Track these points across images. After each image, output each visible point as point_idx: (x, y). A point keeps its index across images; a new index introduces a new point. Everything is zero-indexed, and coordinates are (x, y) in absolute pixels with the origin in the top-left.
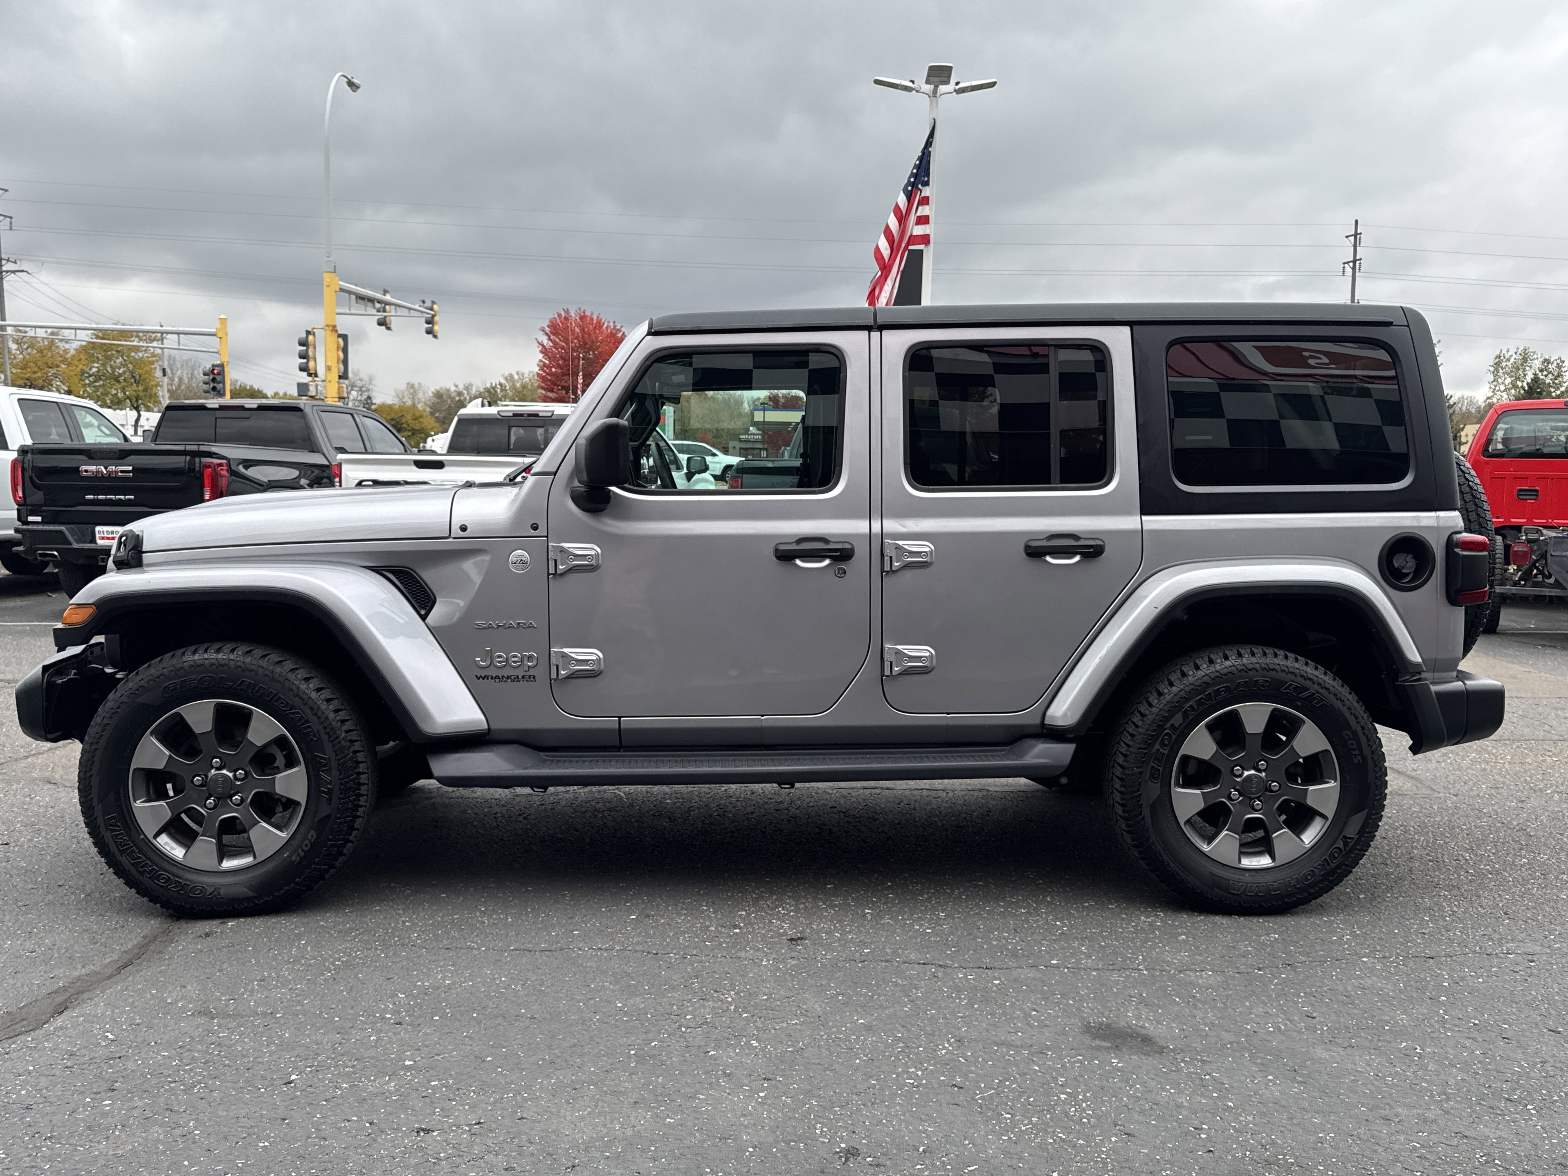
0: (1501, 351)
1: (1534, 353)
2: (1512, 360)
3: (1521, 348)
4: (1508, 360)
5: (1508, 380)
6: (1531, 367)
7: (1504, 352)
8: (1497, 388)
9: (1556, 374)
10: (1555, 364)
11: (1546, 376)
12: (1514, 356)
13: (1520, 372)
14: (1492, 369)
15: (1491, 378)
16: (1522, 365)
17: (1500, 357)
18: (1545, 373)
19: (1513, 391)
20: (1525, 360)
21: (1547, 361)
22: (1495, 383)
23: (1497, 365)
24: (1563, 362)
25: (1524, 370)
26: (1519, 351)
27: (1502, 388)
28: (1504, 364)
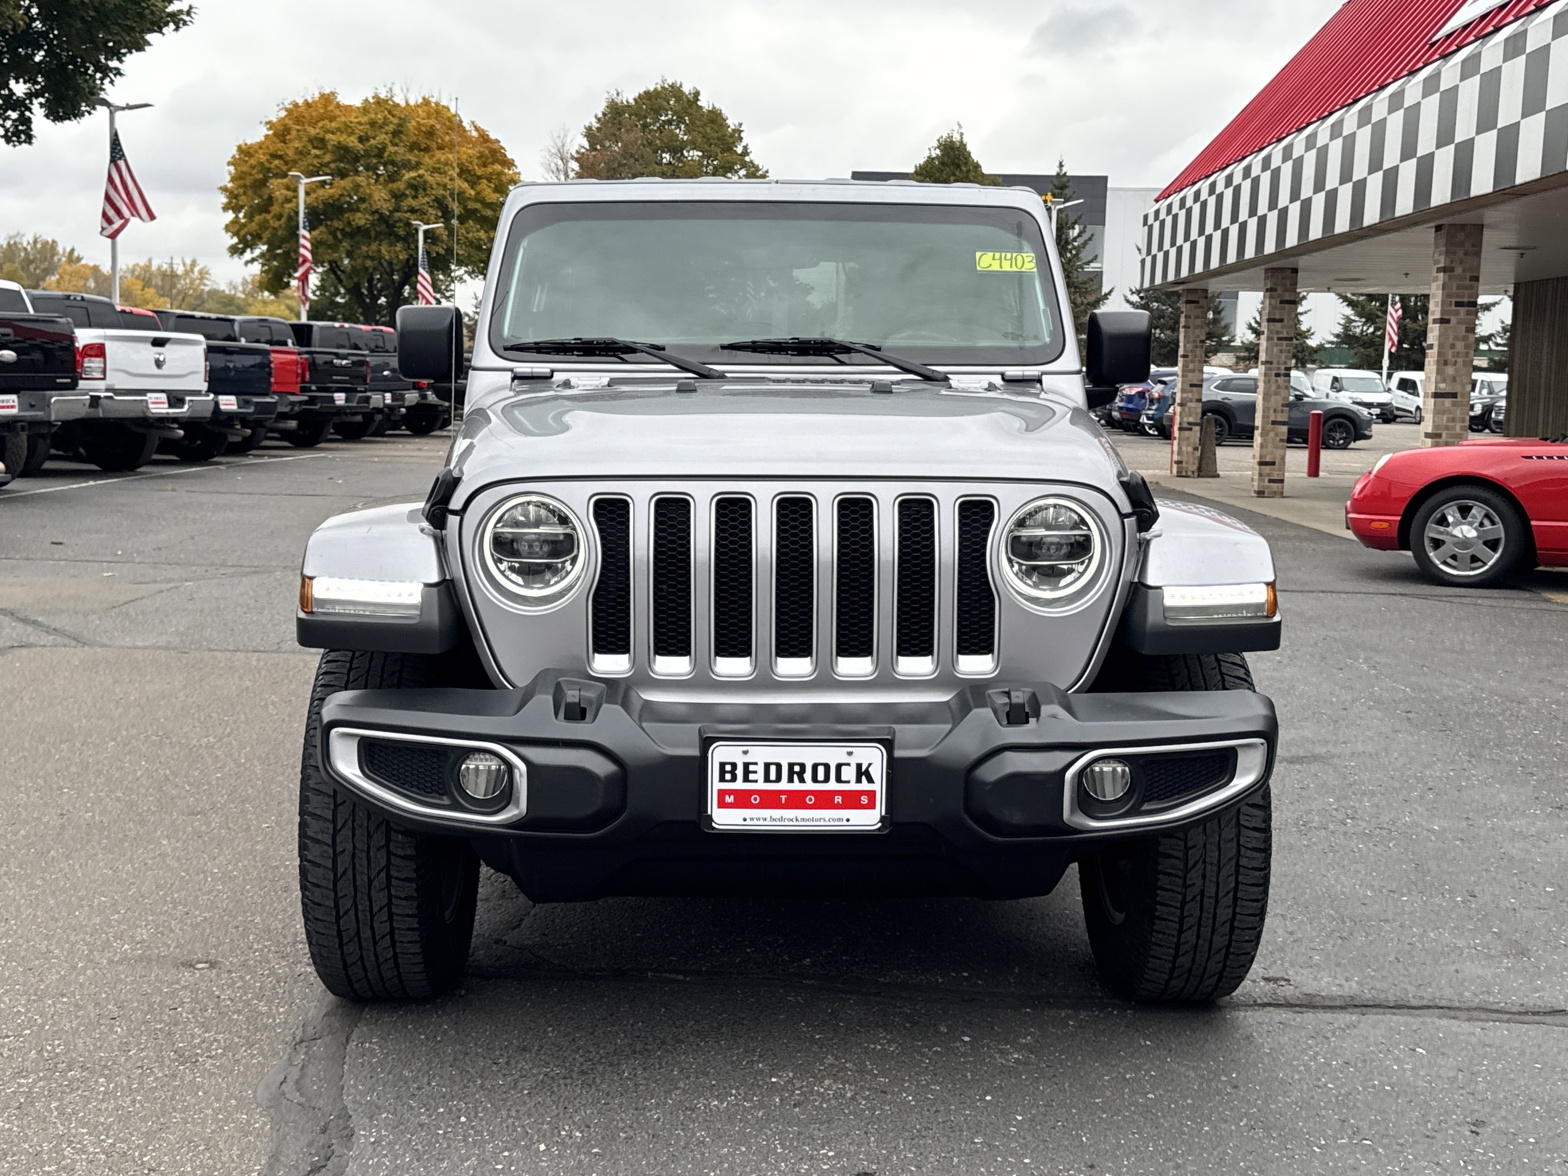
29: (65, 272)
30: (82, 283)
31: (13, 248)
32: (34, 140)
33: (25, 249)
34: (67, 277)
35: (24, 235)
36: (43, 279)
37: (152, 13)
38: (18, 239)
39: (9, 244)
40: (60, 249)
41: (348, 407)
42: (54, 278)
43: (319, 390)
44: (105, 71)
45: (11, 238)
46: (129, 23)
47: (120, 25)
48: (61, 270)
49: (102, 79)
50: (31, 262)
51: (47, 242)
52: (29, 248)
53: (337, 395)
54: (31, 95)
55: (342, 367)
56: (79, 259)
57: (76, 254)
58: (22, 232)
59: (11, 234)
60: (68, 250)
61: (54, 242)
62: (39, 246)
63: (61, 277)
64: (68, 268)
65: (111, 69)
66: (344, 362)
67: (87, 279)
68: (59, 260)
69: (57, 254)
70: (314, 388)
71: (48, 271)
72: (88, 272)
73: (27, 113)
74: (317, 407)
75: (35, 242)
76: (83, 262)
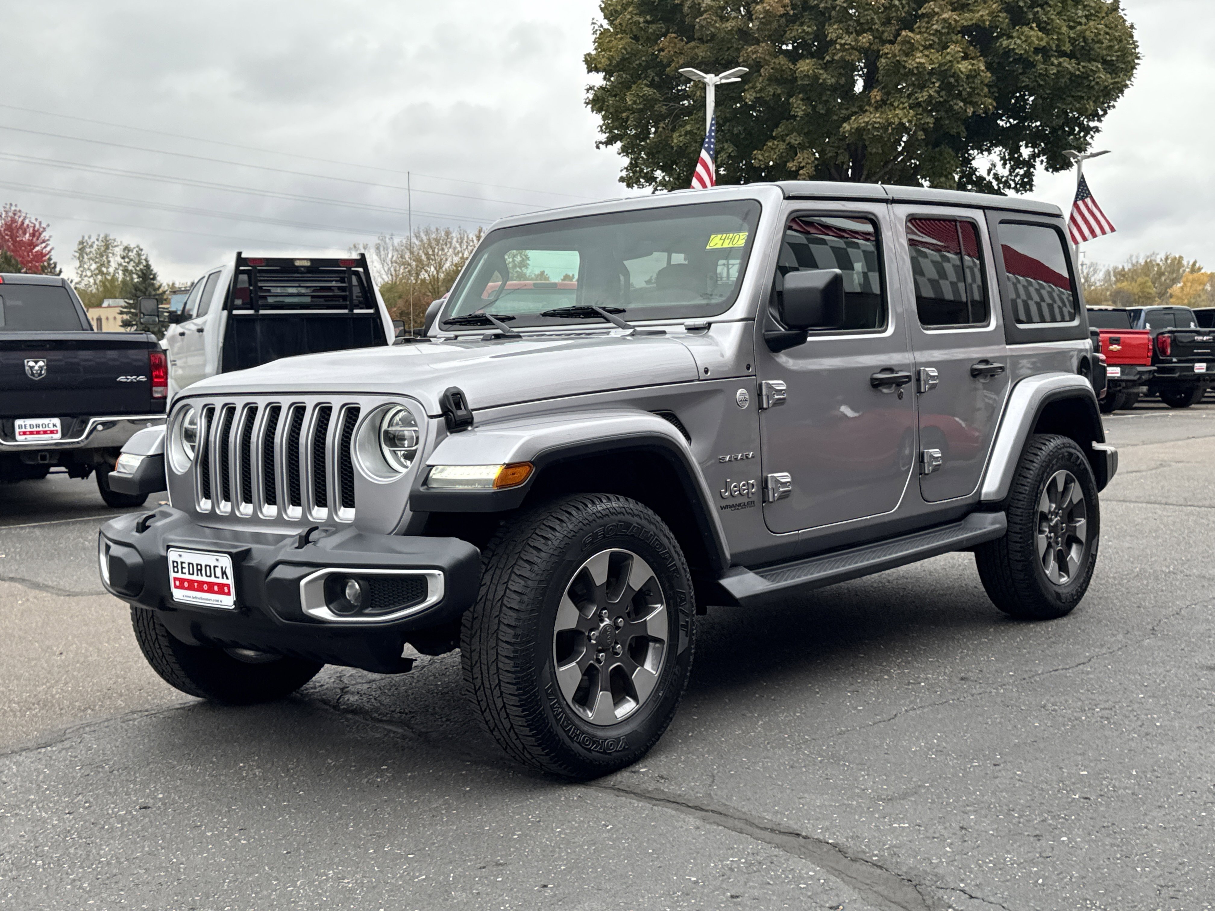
0: (83, 237)
1: (115, 240)
2: (95, 246)
3: (102, 236)
4: (91, 246)
5: (94, 266)
6: (113, 254)
7: (86, 238)
8: (84, 274)
9: (137, 261)
10: (135, 252)
11: (128, 263)
12: (96, 243)
13: (104, 258)
14: (77, 255)
15: (78, 264)
16: (105, 251)
17: (83, 243)
18: (127, 260)
19: (99, 277)
20: (107, 247)
21: (127, 249)
22: (81, 269)
23: (82, 251)
24: (142, 250)
25: (107, 257)
26: (100, 239)
27: (89, 274)
28: (88, 250)
29: (1187, 281)
30: (1201, 287)
31: (1150, 265)
32: (1034, 188)
33: (1158, 265)
34: (1189, 284)
35: (1158, 254)
36: (1171, 287)
37: (1097, 83)
38: (1153, 258)
39: (1146, 262)
40: (1185, 262)
41: (1208, 375)
42: (1180, 285)
43: (1179, 361)
44: (1087, 130)
45: (1148, 257)
46: (1079, 94)
47: (1073, 96)
48: (1184, 279)
49: (1085, 136)
50: (1163, 274)
51: (1175, 258)
52: (1161, 264)
53: (1197, 365)
54: (1034, 156)
55: (1203, 342)
56: (1200, 269)
57: (1197, 265)
58: (1156, 252)
59: (1148, 254)
60: (1191, 263)
61: (1181, 257)
62: (1169, 261)
63: (1185, 284)
64: (1191, 277)
65: (1091, 129)
66: (1205, 338)
67: (1205, 285)
68: (1184, 271)
69: (1183, 266)
70: (1175, 360)
71: (1174, 281)
72: (1206, 279)
73: (1032, 170)
74: (1177, 375)
75: (1167, 259)
76: (1203, 271)
